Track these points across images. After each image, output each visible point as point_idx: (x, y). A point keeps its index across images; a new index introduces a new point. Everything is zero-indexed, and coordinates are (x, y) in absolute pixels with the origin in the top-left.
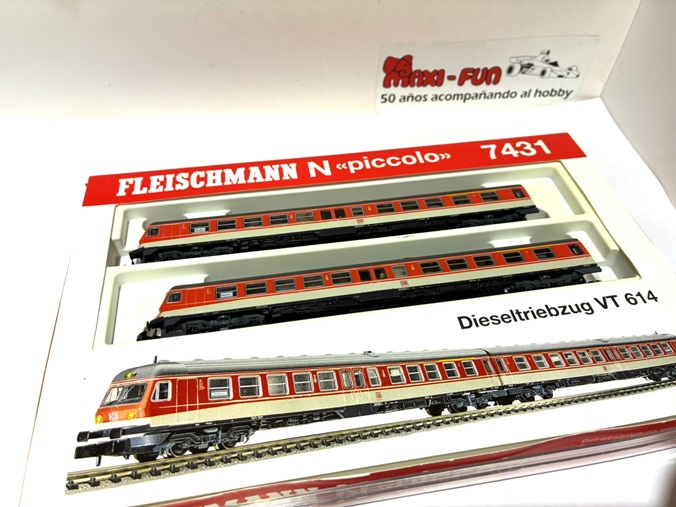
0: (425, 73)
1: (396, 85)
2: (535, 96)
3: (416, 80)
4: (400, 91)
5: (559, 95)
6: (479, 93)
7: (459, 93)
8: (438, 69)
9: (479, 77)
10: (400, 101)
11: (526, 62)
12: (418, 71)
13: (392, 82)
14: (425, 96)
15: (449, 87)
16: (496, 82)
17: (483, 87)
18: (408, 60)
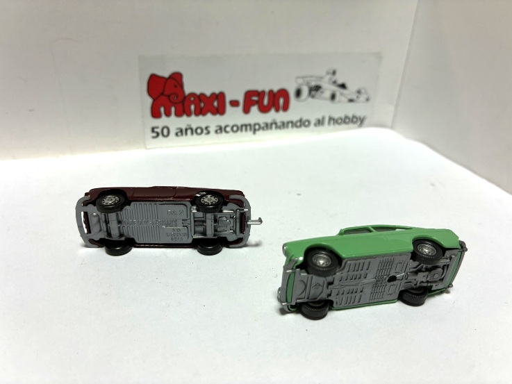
0: (200, 98)
1: (168, 114)
2: (329, 123)
3: (193, 107)
4: (174, 122)
5: (352, 122)
6: (269, 121)
7: (247, 122)
8: (217, 91)
9: (266, 102)
10: (177, 134)
11: (313, 84)
12: (192, 94)
13: (162, 110)
14: (206, 128)
15: (234, 116)
16: (286, 108)
17: (272, 115)
18: (177, 78)
